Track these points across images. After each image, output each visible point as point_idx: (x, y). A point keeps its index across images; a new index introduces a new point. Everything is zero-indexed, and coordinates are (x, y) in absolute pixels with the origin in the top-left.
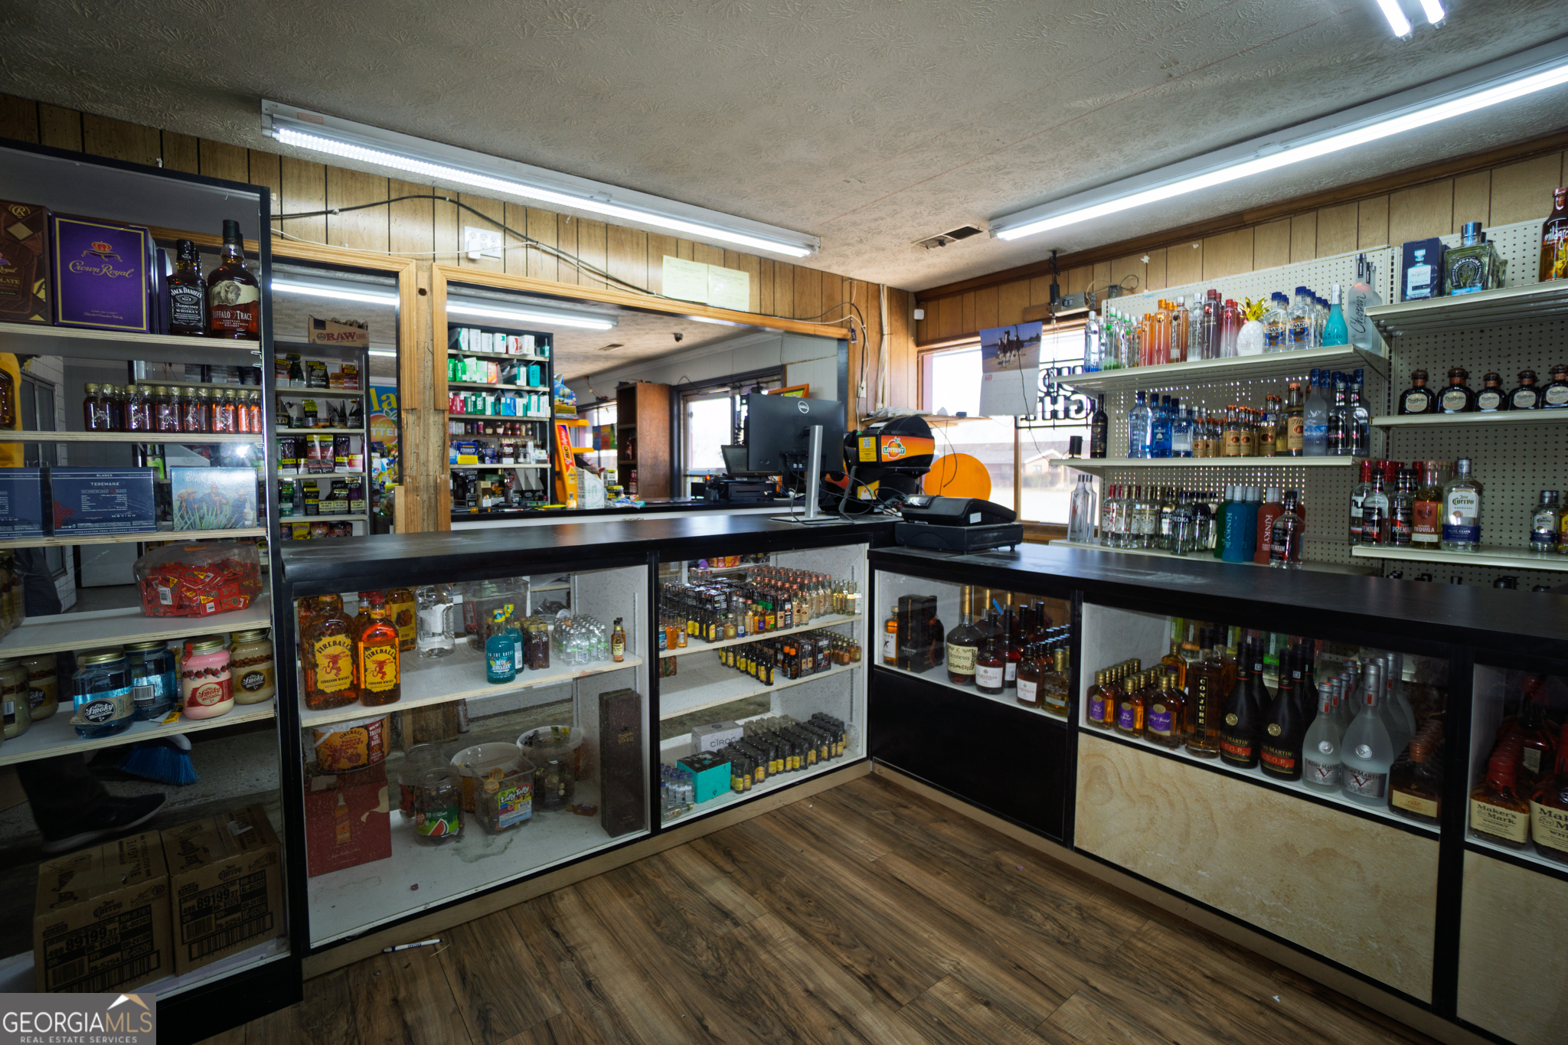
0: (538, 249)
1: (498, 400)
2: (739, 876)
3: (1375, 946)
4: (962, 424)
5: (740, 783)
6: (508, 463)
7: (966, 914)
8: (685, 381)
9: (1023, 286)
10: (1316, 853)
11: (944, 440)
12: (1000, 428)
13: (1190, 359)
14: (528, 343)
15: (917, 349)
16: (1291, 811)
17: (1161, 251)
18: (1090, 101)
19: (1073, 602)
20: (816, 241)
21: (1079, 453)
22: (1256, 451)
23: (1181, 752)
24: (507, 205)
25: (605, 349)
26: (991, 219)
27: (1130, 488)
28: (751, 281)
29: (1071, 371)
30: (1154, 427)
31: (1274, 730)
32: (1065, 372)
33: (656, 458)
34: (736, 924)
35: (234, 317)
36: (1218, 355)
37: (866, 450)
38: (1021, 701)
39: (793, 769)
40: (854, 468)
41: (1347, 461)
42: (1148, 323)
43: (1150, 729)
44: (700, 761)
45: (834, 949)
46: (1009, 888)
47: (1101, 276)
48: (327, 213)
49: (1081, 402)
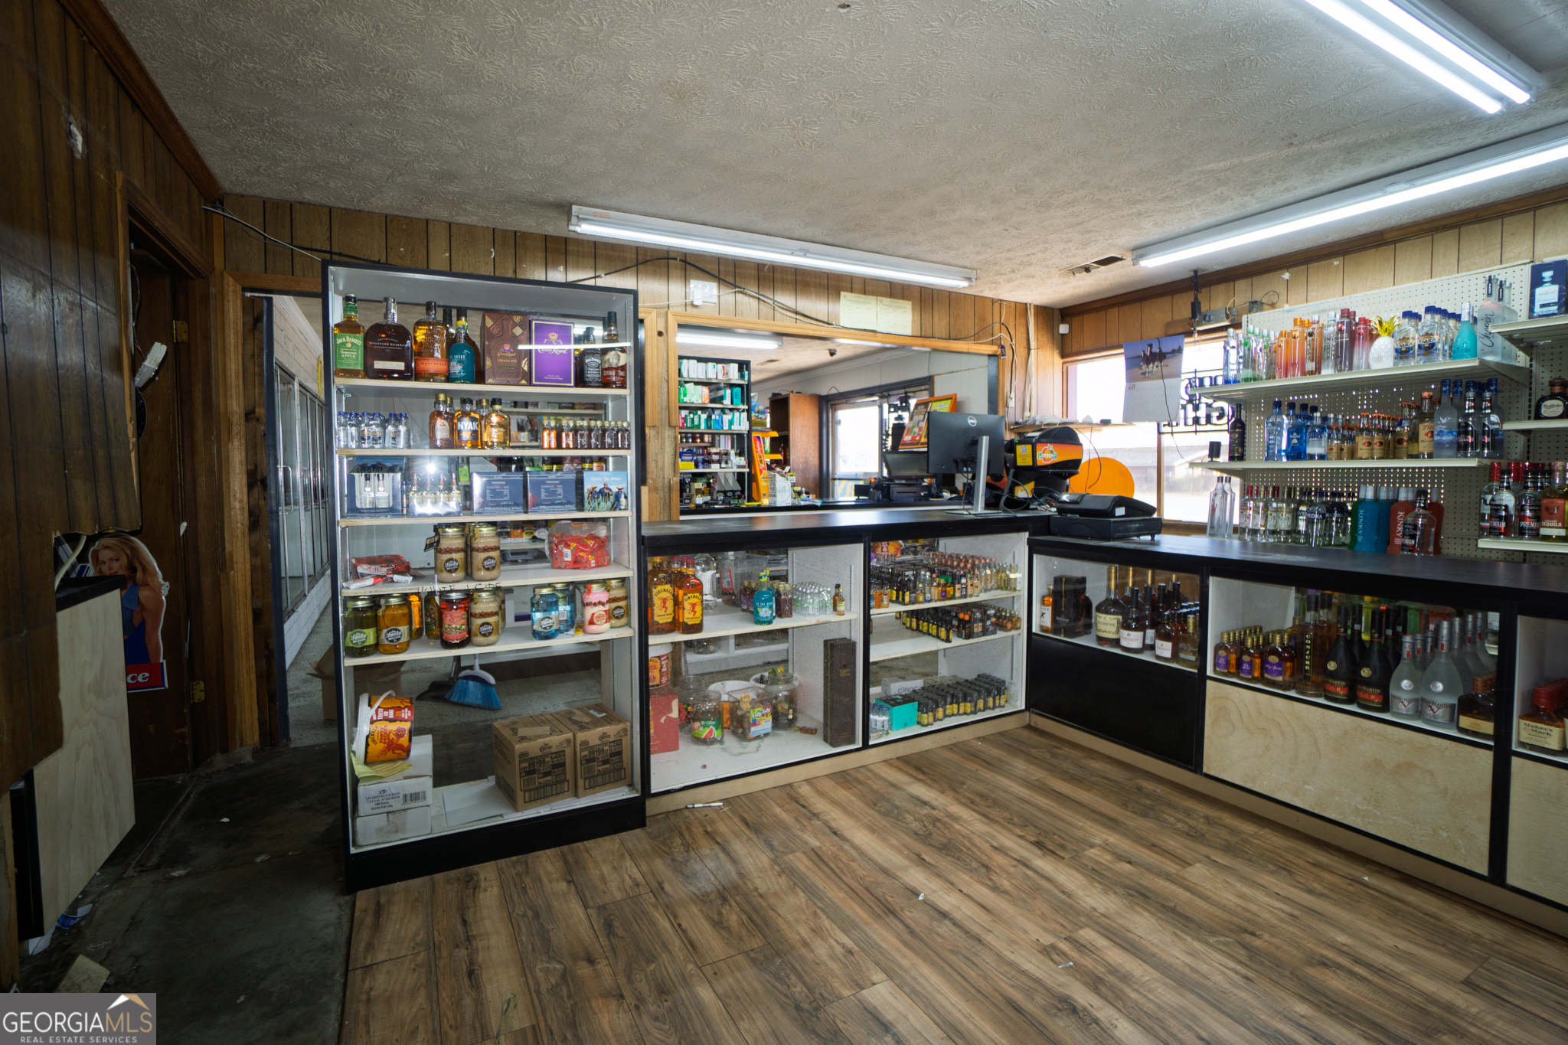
0: (746, 294)
1: (709, 417)
2: (930, 782)
3: (1445, 835)
4: (1106, 429)
5: (926, 718)
6: (715, 468)
7: (1113, 815)
8: (834, 391)
9: (1165, 302)
10: (1398, 766)
11: (1092, 444)
12: (1144, 434)
13: (1323, 372)
14: (734, 368)
15: (1062, 361)
16: (1378, 734)
17: (1302, 267)
18: (1221, 165)
19: (1202, 576)
20: (973, 275)
21: (1218, 456)
22: (1390, 452)
23: (1292, 693)
24: (720, 260)
25: (762, 364)
26: (1134, 249)
27: (1266, 488)
28: (913, 309)
29: (1214, 381)
30: (1290, 433)
31: (1365, 673)
32: (1207, 382)
33: (806, 462)
34: (933, 808)
35: (617, 374)
36: (1351, 368)
37: (1023, 456)
38: (1158, 657)
39: (965, 713)
40: (1012, 471)
41: (1473, 463)
42: (1283, 339)
43: (1266, 676)
44: (894, 700)
45: (1010, 826)
46: (1148, 802)
47: (1242, 291)
48: (595, 277)
49: (1222, 409)
